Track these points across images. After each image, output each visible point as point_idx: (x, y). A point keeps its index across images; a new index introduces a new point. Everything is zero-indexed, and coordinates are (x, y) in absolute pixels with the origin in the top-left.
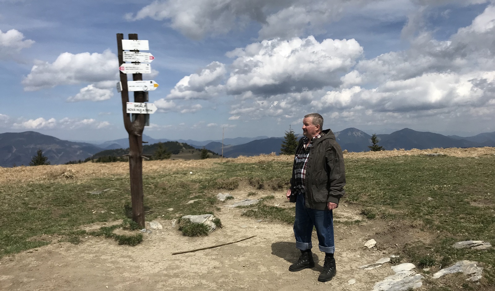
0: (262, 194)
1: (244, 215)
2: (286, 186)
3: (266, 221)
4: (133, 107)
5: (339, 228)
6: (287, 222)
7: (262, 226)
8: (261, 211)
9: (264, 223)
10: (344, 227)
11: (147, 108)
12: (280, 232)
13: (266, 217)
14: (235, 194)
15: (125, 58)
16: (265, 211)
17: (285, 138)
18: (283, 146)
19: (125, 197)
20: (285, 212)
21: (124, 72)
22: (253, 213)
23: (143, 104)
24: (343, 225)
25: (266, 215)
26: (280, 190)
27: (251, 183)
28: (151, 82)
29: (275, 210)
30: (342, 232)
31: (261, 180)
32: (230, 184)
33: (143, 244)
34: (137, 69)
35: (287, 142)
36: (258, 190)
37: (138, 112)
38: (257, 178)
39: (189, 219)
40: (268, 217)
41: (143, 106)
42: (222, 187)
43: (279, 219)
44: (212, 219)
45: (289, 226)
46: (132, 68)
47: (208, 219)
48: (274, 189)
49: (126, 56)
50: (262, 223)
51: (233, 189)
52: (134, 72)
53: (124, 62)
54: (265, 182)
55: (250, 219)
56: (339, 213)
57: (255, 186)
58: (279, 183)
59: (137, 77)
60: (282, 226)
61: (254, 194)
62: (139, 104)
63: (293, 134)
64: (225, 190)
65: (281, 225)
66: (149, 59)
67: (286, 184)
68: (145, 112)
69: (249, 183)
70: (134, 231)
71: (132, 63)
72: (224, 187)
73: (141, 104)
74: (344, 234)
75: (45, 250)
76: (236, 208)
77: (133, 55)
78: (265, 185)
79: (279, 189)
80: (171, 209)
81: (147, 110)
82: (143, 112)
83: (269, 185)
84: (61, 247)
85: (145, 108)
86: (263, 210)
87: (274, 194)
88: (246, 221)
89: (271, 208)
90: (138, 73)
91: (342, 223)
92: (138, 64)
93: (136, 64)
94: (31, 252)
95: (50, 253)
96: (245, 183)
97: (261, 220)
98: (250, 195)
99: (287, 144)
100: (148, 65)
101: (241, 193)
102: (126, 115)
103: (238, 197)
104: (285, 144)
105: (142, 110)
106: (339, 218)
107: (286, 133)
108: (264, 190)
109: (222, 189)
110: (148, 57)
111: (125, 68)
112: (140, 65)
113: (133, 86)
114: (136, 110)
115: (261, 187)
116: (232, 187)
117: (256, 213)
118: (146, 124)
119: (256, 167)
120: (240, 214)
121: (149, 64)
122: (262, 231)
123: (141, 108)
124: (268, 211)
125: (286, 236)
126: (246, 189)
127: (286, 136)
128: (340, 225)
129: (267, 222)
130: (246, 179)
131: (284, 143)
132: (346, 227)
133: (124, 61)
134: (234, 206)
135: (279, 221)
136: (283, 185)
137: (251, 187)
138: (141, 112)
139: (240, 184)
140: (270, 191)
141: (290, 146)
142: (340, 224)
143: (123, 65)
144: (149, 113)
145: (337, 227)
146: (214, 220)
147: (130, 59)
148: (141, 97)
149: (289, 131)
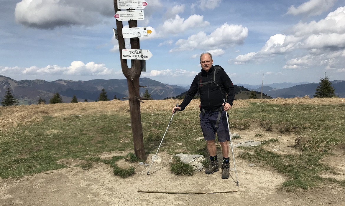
0: (269, 136)
1: (239, 156)
2: (294, 130)
3: (257, 166)
4: (129, 54)
5: (333, 188)
6: (278, 170)
7: (252, 171)
8: (257, 155)
9: (255, 168)
10: (338, 188)
11: (142, 54)
12: (265, 181)
13: (260, 162)
14: (243, 134)
15: (120, 6)
16: (260, 156)
17: (320, 83)
18: (318, 90)
19: (151, 130)
20: (279, 159)
21: (119, 20)
22: (248, 156)
23: (138, 51)
24: (338, 185)
25: (260, 159)
26: (288, 133)
27: (262, 125)
28: (145, 29)
29: (270, 155)
30: (335, 193)
31: (271, 123)
32: (241, 125)
33: (133, 177)
34: (131, 16)
35: (321, 87)
36: (267, 131)
37: (134, 58)
38: (268, 121)
39: (179, 158)
40: (261, 162)
41: (138, 53)
42: (234, 127)
43: (271, 165)
44: (201, 160)
45: (279, 175)
46: (127, 15)
47: (197, 159)
48: (282, 132)
49: (121, 3)
50: (253, 167)
51: (244, 129)
52: (129, 19)
53: (120, 10)
54: (273, 125)
55: (243, 162)
56: (340, 167)
57: (265, 128)
58: (287, 127)
59: (133, 24)
60: (272, 174)
61: (261, 136)
62: (134, 50)
63: (327, 80)
64: (237, 129)
65: (271, 172)
66: (142, 5)
67: (294, 128)
68: (140, 59)
69: (260, 124)
70: (133, 163)
71: (127, 10)
72: (236, 127)
73: (136, 51)
74: (337, 197)
75: (58, 173)
76: (237, 148)
77: (127, 2)
78: (273, 128)
79: (286, 133)
80: (181, 144)
81: (142, 56)
82: (138, 59)
83: (277, 128)
84: (72, 172)
85: (140, 55)
86: (259, 154)
87: (280, 137)
88: (239, 163)
89: (267, 153)
90: (131, 20)
91: (338, 182)
92: (132, 11)
93: (130, 11)
94: (48, 174)
95: (60, 176)
96: (257, 124)
97: (253, 164)
98: (257, 136)
99: (322, 88)
100: (141, 11)
101: (250, 133)
102: (122, 60)
103: (245, 137)
104: (319, 89)
105: (137, 57)
106: (336, 174)
107: (321, 79)
108: (272, 133)
109: (234, 128)
110: (142, 3)
111: (120, 16)
112: (134, 11)
113: (127, 33)
114: (131, 56)
115: (269, 130)
116: (243, 127)
117: (251, 156)
118: (143, 69)
119: (276, 109)
120: (238, 155)
121: (143, 11)
122: (247, 177)
123: (136, 54)
124: (263, 155)
125: (269, 187)
126: (256, 130)
127: (321, 82)
128: (334, 185)
129: (258, 168)
130: (258, 121)
131: (319, 87)
132: (341, 189)
133: (119, 8)
134: (236, 146)
135: (271, 167)
136: (291, 129)
137: (261, 128)
138: (136, 58)
139: (252, 125)
140: (277, 133)
141: (324, 90)
142: (335, 183)
143: (118, 13)
144: (144, 59)
145: (330, 187)
146: (204, 161)
147: (124, 6)
148: (135, 43)
149: (324, 78)
